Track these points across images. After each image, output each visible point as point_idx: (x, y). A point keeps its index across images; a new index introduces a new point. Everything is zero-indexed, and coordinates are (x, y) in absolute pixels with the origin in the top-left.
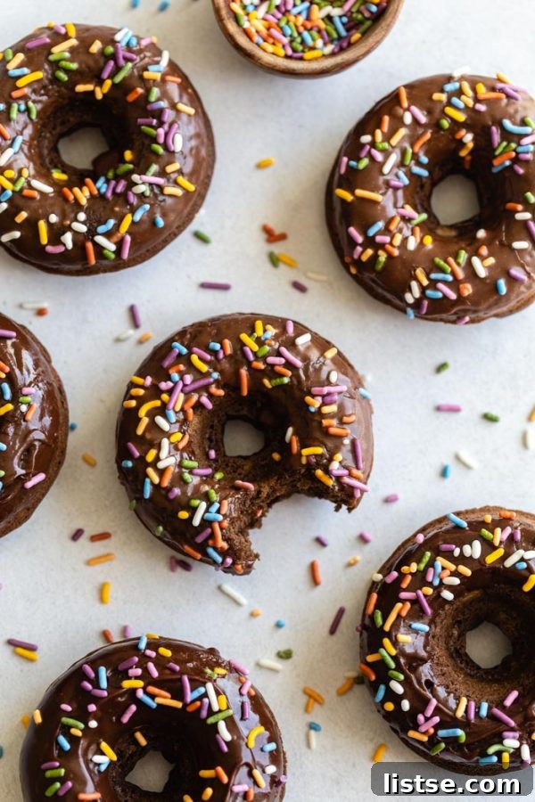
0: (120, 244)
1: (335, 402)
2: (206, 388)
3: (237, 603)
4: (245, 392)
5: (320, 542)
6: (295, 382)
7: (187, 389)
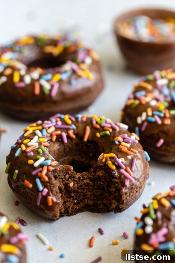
0: (52, 86)
1: (130, 143)
2: (67, 130)
3: (43, 243)
4: (86, 139)
5: (101, 232)
6: (112, 135)
7: (57, 126)
